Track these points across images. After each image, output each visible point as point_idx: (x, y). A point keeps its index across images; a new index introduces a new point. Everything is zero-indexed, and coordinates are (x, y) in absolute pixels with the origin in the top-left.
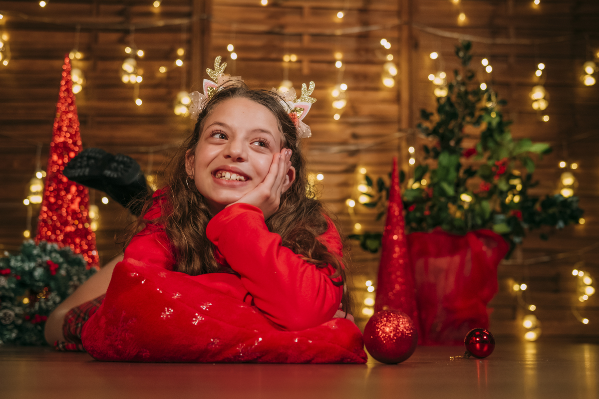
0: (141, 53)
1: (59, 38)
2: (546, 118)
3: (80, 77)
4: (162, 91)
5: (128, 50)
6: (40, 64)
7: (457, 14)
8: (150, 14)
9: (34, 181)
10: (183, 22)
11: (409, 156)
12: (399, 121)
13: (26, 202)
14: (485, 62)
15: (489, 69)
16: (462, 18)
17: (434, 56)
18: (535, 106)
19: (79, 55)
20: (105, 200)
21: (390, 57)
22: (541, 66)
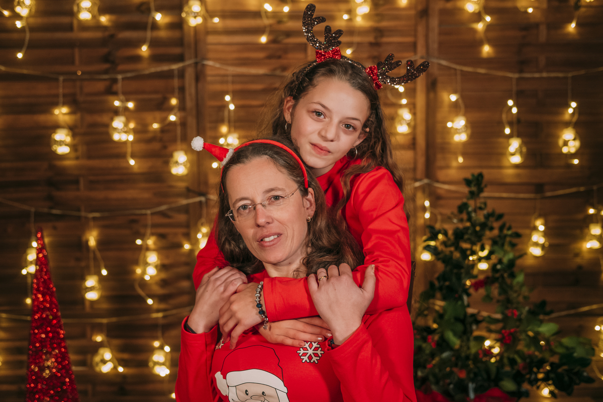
0: (131, 105)
1: (42, 89)
2: (576, 162)
3: (67, 135)
4: (156, 146)
5: (117, 103)
6: (25, 119)
7: (480, 44)
8: (138, 59)
9: (29, 251)
10: (175, 67)
11: (424, 209)
12: (414, 169)
13: (24, 272)
14: (510, 103)
15: (515, 110)
16: (486, 49)
17: (453, 98)
18: (565, 150)
19: (65, 110)
20: (104, 272)
21: (404, 101)
22: (574, 104)
